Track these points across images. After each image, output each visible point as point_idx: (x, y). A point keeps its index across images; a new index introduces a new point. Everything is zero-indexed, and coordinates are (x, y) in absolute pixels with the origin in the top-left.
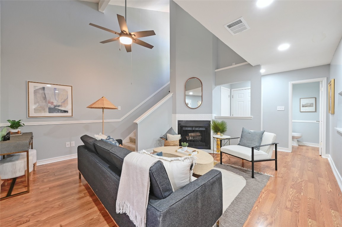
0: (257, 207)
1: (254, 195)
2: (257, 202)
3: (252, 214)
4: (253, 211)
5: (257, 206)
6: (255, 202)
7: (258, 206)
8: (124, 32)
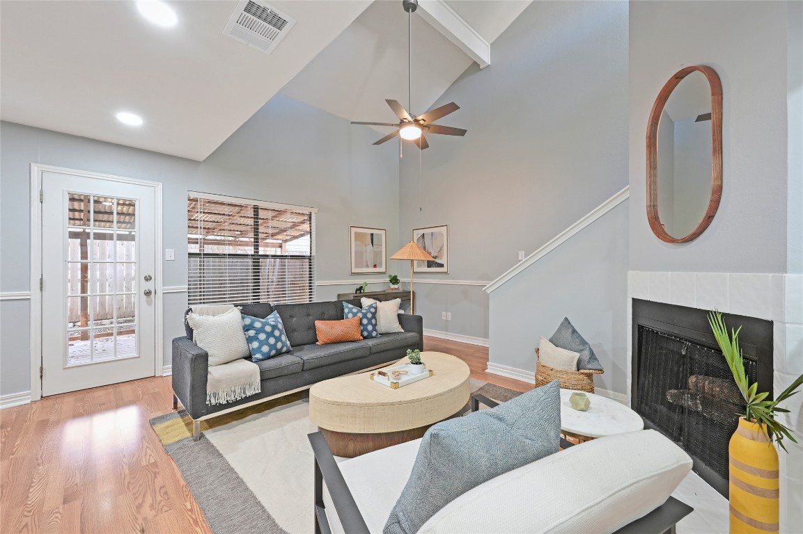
0: (189, 507)
1: (224, 525)
2: (200, 519)
3: (184, 489)
4: (187, 495)
5: (191, 510)
6: (203, 509)
7: (190, 513)
8: (405, 120)
